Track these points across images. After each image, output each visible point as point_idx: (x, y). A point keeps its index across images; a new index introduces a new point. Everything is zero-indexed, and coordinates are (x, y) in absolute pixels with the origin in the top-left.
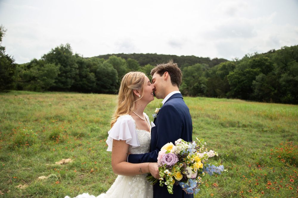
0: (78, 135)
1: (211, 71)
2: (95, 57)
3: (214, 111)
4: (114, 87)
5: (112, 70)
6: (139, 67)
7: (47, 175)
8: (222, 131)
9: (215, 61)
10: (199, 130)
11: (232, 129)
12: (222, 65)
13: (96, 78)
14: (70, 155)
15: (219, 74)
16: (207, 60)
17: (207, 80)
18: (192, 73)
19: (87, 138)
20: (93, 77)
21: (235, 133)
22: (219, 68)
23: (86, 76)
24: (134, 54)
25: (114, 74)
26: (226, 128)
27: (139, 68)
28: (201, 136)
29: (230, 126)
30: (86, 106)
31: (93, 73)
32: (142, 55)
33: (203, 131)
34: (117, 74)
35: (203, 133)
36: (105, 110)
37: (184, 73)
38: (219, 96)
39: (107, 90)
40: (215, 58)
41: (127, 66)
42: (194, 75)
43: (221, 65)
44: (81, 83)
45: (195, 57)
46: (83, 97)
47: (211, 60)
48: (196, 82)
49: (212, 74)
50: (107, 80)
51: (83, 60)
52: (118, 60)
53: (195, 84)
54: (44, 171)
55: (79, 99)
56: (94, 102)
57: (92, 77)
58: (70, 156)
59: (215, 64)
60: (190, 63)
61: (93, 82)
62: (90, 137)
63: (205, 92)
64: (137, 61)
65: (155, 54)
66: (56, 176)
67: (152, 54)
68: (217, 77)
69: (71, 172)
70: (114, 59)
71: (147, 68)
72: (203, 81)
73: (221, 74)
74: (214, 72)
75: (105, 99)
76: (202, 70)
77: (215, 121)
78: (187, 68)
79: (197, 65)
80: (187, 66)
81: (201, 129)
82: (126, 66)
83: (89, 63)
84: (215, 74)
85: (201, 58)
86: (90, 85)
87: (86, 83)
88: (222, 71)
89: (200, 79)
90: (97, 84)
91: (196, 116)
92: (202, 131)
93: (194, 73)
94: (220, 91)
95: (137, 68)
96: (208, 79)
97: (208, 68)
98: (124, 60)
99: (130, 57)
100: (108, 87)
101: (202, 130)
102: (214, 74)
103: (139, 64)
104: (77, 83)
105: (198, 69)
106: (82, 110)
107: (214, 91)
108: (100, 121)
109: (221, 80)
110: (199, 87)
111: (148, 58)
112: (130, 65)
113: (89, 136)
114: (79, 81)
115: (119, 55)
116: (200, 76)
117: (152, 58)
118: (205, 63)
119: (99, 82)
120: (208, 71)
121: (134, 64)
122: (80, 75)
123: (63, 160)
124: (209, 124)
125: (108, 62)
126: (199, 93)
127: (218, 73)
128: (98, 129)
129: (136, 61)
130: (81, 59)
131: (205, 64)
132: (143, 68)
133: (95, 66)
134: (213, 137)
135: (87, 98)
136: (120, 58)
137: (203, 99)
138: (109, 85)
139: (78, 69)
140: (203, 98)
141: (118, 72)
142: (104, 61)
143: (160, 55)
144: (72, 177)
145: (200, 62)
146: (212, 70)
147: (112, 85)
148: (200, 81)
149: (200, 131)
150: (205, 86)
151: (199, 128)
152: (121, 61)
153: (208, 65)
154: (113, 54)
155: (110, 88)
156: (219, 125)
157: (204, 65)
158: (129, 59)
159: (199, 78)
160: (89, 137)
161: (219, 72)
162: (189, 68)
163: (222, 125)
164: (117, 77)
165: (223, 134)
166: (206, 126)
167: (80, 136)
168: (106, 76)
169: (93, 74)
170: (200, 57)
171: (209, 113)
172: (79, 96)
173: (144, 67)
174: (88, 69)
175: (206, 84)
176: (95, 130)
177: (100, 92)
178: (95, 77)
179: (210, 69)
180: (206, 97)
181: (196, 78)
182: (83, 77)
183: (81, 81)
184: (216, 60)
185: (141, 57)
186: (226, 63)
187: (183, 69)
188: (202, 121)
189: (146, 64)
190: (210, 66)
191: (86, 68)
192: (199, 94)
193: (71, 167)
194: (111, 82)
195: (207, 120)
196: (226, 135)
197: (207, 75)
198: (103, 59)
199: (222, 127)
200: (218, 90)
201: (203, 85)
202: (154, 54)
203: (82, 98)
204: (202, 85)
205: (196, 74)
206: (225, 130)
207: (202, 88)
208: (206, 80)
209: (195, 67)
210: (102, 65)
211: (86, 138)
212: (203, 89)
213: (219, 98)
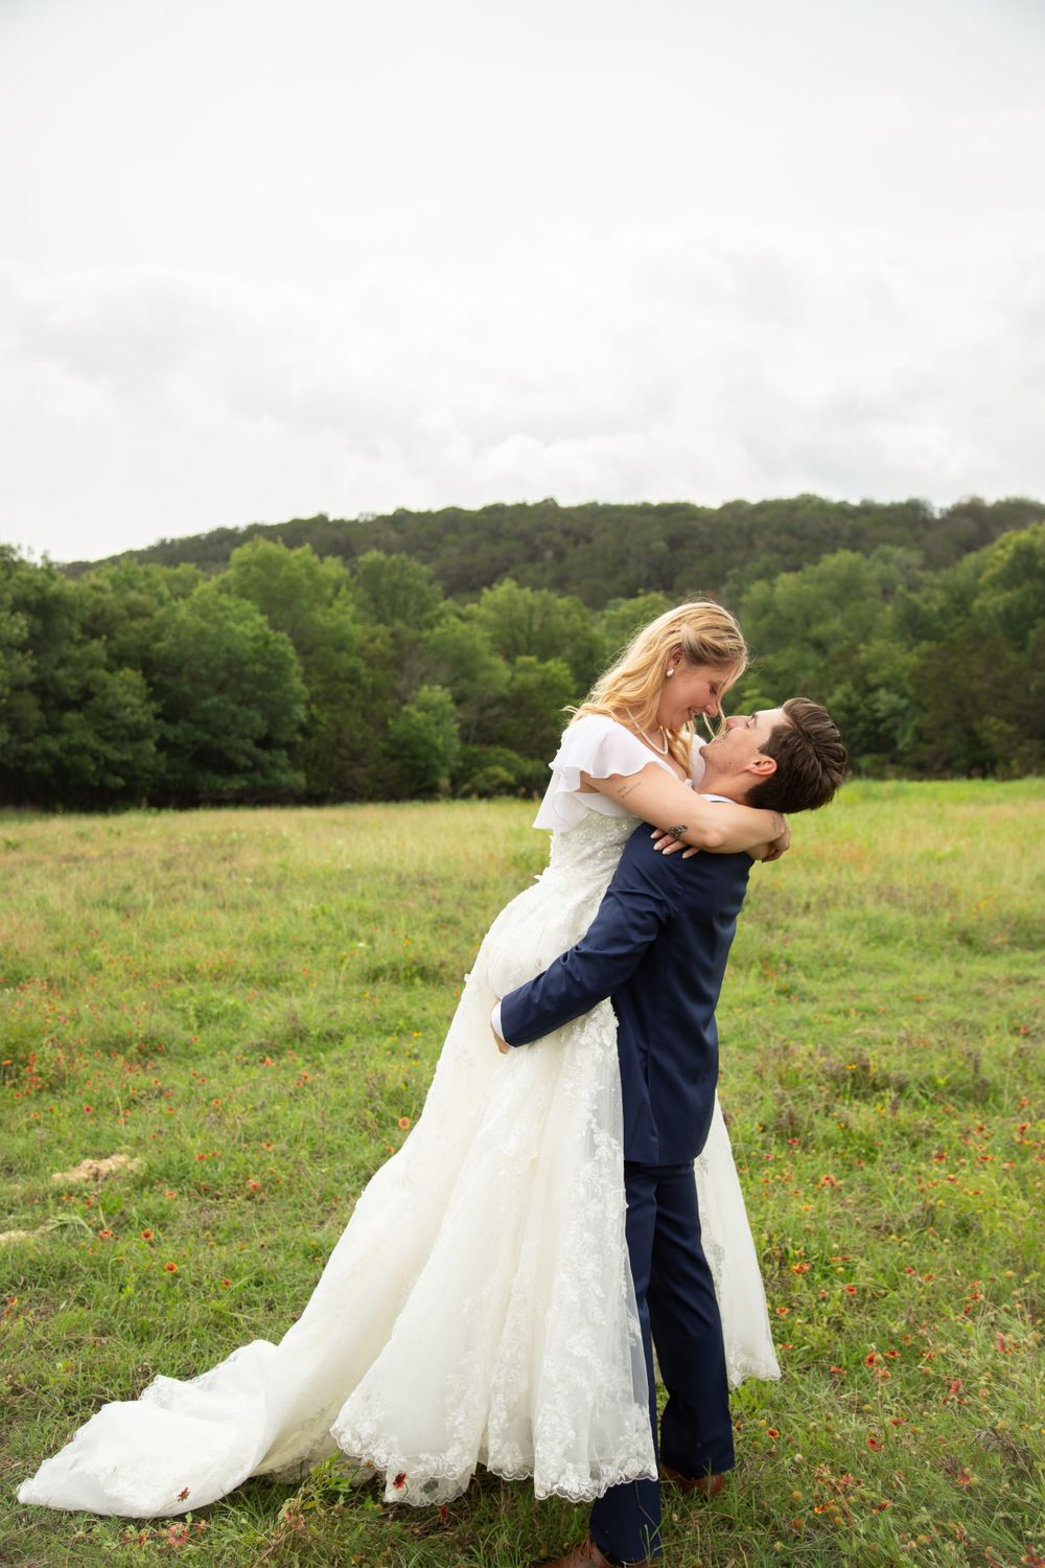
0: (133, 1049)
1: (940, 595)
2: (131, 554)
3: (940, 862)
4: (282, 758)
5: (255, 639)
6: (443, 605)
7: (31, 1226)
8: (958, 974)
9: (968, 526)
10: (825, 974)
11: (1027, 962)
12: (1010, 548)
13: (154, 706)
14: (120, 1140)
15: (991, 612)
16: (910, 516)
17: (912, 659)
18: (808, 624)
19: (183, 1059)
20: (136, 701)
21: (1036, 979)
22: (989, 573)
23: (85, 697)
24: (401, 519)
25: (278, 666)
26: (988, 959)
27: (442, 615)
28: (830, 1006)
29: (1013, 944)
30: (128, 889)
31: (134, 668)
32: (452, 520)
33: (847, 984)
34: (297, 667)
35: (840, 992)
36: (251, 904)
37: (749, 624)
38: (1007, 763)
39: (238, 783)
40: (965, 501)
41: (361, 606)
42: (819, 630)
43: (1003, 547)
44: (53, 744)
45: (822, 507)
46: (82, 836)
47: (937, 515)
48: (839, 682)
49: (943, 613)
50: (233, 707)
51: (54, 587)
52: (296, 564)
53: (831, 694)
54: (10, 1212)
55: (65, 851)
56: (168, 865)
57: (128, 698)
58: (120, 1144)
59: (970, 545)
60: (787, 552)
61: (137, 734)
62: (196, 1054)
63: (905, 741)
64: (425, 562)
65: (548, 508)
66: (82, 1223)
67: (521, 509)
68: (978, 637)
69: (150, 1201)
70: (268, 563)
71: (496, 608)
72: (884, 673)
73: (1008, 612)
74: (961, 600)
75: (232, 844)
76: (878, 590)
77: (924, 920)
78: (772, 586)
79: (839, 561)
80: (768, 574)
81: (835, 971)
82: (352, 608)
83: (98, 602)
84: (969, 615)
85: (867, 509)
86: (115, 755)
87: (93, 742)
88: (1009, 589)
89: (865, 654)
90: (163, 744)
91: (813, 899)
92: (843, 980)
93: (821, 619)
94: (1011, 729)
95: (428, 615)
96: (920, 656)
97: (921, 574)
98: (333, 567)
99: (377, 545)
100: (243, 761)
101: (842, 975)
102: (958, 612)
103: (438, 587)
104: (26, 747)
105: (848, 589)
106: (112, 917)
107: (971, 733)
108: (240, 969)
109: (1011, 656)
110: (863, 711)
111: (495, 535)
112: (375, 600)
113: (194, 1048)
114: (39, 732)
115: (295, 533)
116: (865, 639)
117: (523, 537)
118: (900, 542)
119: (173, 732)
120: (915, 597)
121: (407, 587)
122: (42, 689)
123: (88, 1162)
124: (884, 939)
125: (224, 588)
126: (866, 751)
127: (982, 609)
128: (235, 1010)
129: (414, 565)
130: (40, 579)
131: (898, 553)
132: (472, 607)
133: (138, 624)
134: (896, 1005)
135: (118, 845)
136: (304, 552)
137: (895, 795)
138: (249, 745)
139: (23, 649)
140: (891, 785)
141: (304, 649)
142: (194, 582)
143: (581, 509)
144: (162, 1221)
145: (856, 541)
146: (945, 587)
147: (265, 742)
148: (868, 668)
149: (826, 981)
150: (904, 703)
151: (826, 966)
152: (311, 573)
153: (915, 557)
154: (256, 530)
155: (257, 766)
156: (948, 943)
157: (886, 560)
158: (373, 555)
159: (854, 650)
160: (190, 1054)
161: (992, 602)
162: (779, 589)
163: (967, 940)
164: (297, 683)
165: (960, 986)
166: (867, 956)
167: (140, 1049)
168: (221, 688)
169: (129, 674)
170: (855, 501)
171: (902, 881)
172: (60, 830)
173: (477, 601)
174: (97, 647)
175: (911, 691)
176: (218, 1017)
177: (184, 798)
178: (151, 698)
179: (932, 586)
180: (911, 778)
181: (834, 649)
182: (66, 705)
183: (55, 730)
184: (971, 511)
185: (450, 537)
186: (1035, 533)
187: (744, 599)
188: (849, 924)
189: (490, 581)
190: (933, 563)
191: (80, 643)
192: (865, 762)
193: (143, 1183)
194: (258, 721)
195: (878, 920)
196: (979, 993)
197: (915, 626)
198: (186, 569)
199: (963, 950)
200: (993, 727)
201: (885, 700)
202: (537, 506)
203: (82, 848)
204: (882, 694)
205: (836, 625)
206: (978, 967)
207: (883, 720)
208: (906, 658)
209: (821, 580)
210: (183, 611)
211: (180, 1063)
212: (889, 724)
213: (1008, 776)
